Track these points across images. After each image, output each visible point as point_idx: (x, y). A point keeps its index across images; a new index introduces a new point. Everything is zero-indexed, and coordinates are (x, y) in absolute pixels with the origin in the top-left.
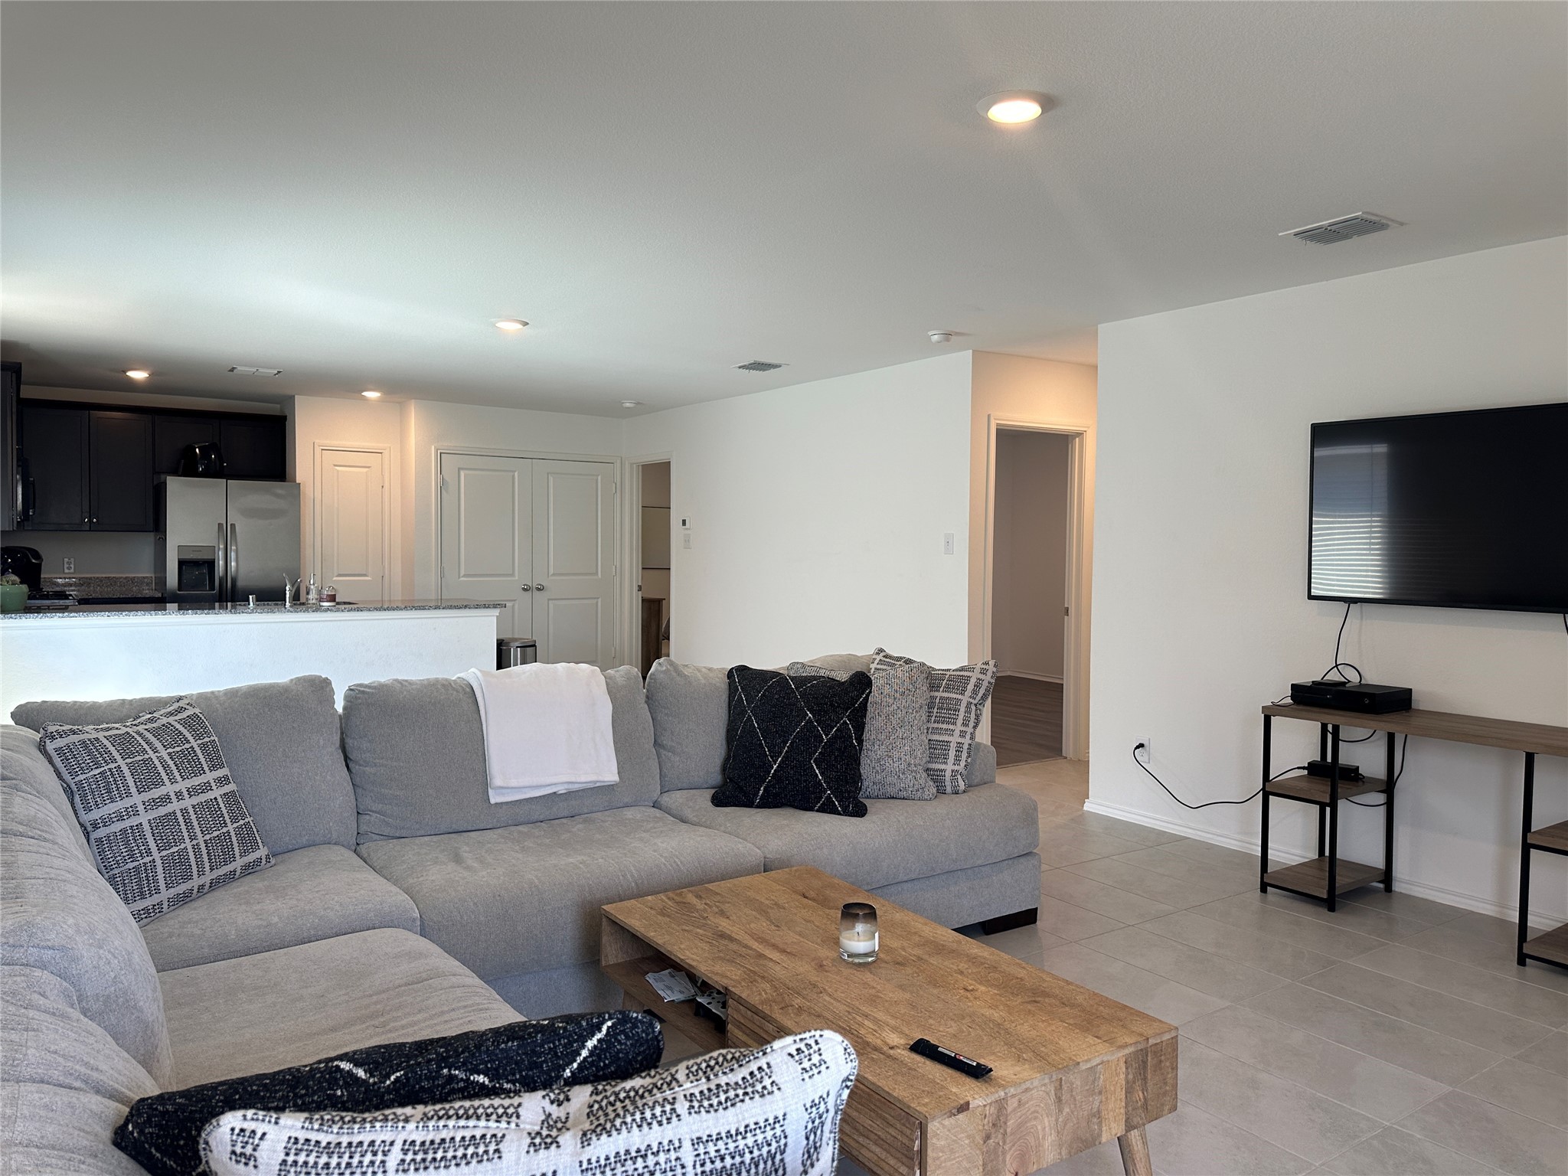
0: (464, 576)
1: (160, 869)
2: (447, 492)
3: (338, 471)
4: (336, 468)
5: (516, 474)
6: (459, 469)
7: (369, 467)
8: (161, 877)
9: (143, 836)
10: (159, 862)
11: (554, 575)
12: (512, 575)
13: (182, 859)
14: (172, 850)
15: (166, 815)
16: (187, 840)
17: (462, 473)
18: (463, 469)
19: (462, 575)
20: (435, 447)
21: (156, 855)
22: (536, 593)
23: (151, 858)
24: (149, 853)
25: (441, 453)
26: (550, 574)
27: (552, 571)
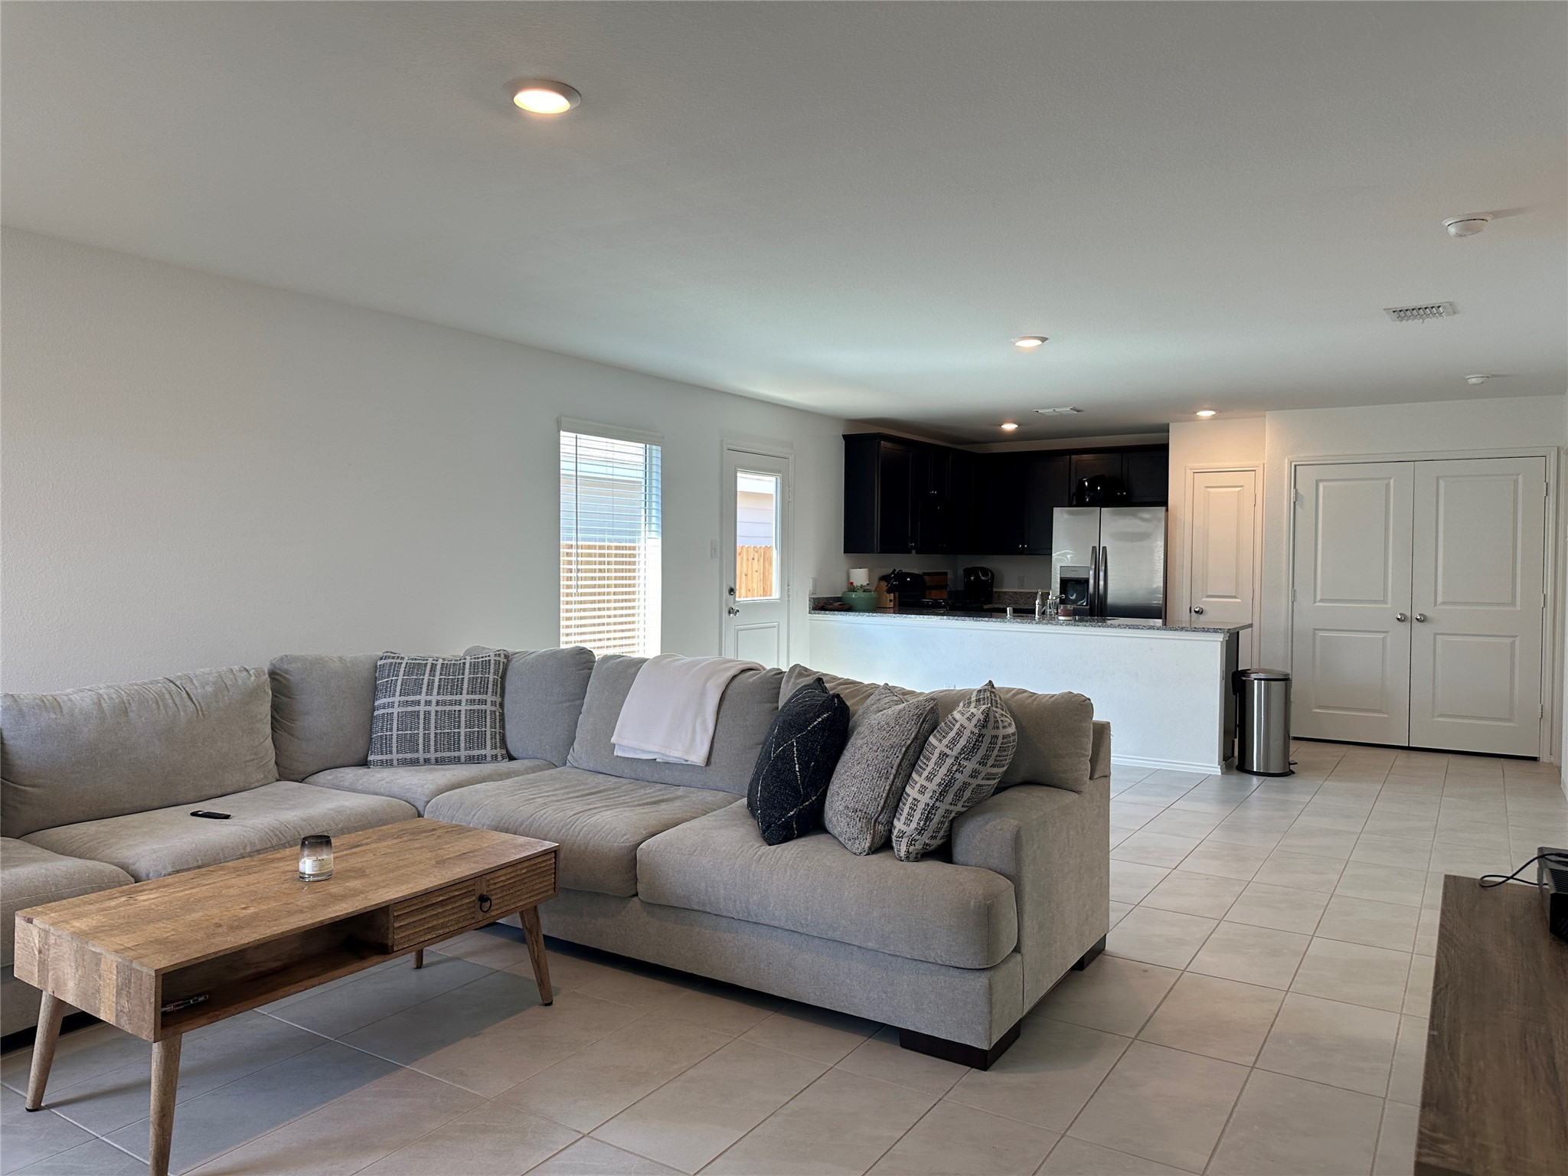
0: (1322, 600)
1: (394, 741)
2: (1302, 507)
3: (1209, 492)
4: (1209, 489)
5: (1392, 481)
6: (1317, 482)
7: (1241, 486)
8: (394, 745)
9: (392, 720)
10: (394, 737)
11: (1443, 603)
12: (1384, 601)
13: (413, 739)
14: (406, 732)
15: (412, 712)
16: (421, 729)
17: (1321, 486)
18: (1321, 481)
19: (1318, 599)
20: (1289, 460)
21: (395, 733)
22: (1416, 624)
23: (390, 733)
24: (391, 730)
25: (1295, 466)
26: (1438, 603)
27: (1440, 600)
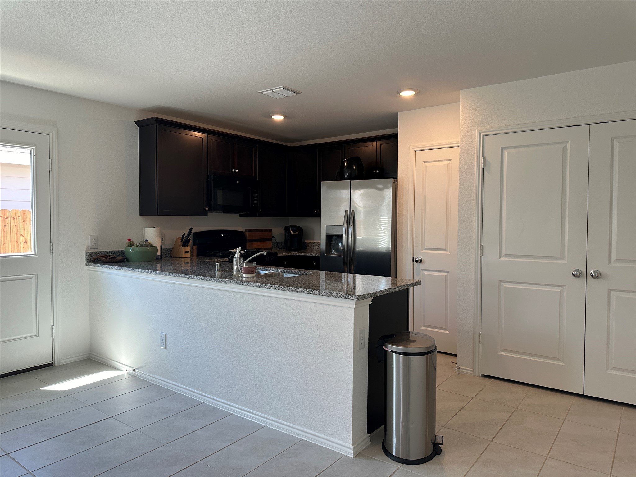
0: (506, 256)
2: (489, 172)
3: (425, 167)
4: (425, 164)
5: (568, 145)
6: (502, 149)
7: (450, 160)
11: (617, 260)
12: (561, 257)
17: (506, 152)
18: (506, 148)
19: (503, 254)
20: (479, 131)
22: (590, 279)
25: (484, 136)
26: (612, 261)
27: (614, 258)
